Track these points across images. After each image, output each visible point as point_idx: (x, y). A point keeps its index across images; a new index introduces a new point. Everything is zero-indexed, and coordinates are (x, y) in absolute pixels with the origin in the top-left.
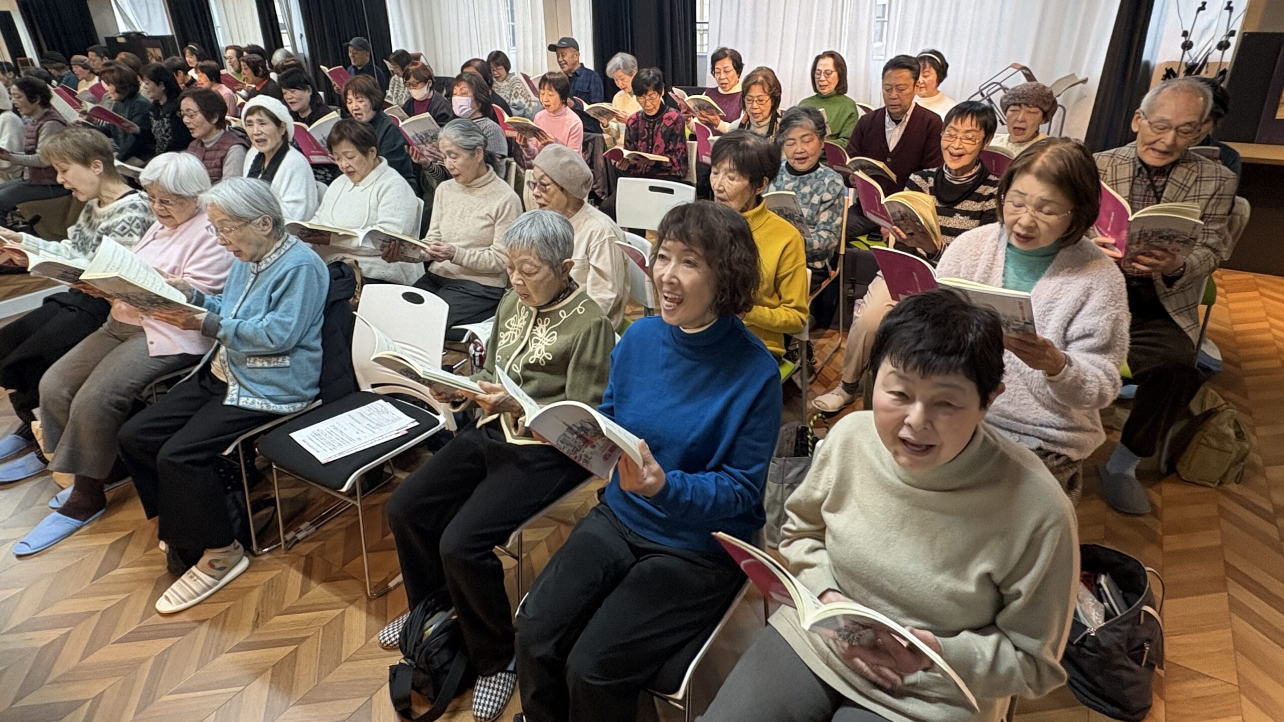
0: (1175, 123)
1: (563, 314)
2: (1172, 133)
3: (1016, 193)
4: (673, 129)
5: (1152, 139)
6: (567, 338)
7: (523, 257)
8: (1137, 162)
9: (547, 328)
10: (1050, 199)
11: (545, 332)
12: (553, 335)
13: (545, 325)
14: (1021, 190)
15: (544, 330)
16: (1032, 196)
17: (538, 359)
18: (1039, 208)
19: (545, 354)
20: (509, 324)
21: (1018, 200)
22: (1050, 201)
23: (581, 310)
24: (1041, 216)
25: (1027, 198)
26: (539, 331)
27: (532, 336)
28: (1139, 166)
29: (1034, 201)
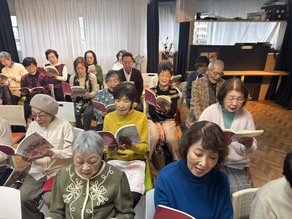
0: (219, 73)
1: (103, 176)
2: (219, 75)
3: (230, 96)
4: (44, 80)
5: (214, 77)
6: (112, 188)
7: (91, 156)
8: (209, 82)
9: (98, 186)
10: (241, 96)
11: (97, 188)
12: (102, 188)
13: (96, 185)
14: (232, 95)
15: (96, 187)
16: (236, 96)
17: (101, 203)
18: (238, 99)
19: (104, 199)
20: (69, 189)
21: (231, 98)
22: (241, 97)
23: (112, 172)
24: (239, 101)
25: (235, 97)
26: (94, 189)
27: (90, 192)
28: (210, 83)
29: (237, 97)
